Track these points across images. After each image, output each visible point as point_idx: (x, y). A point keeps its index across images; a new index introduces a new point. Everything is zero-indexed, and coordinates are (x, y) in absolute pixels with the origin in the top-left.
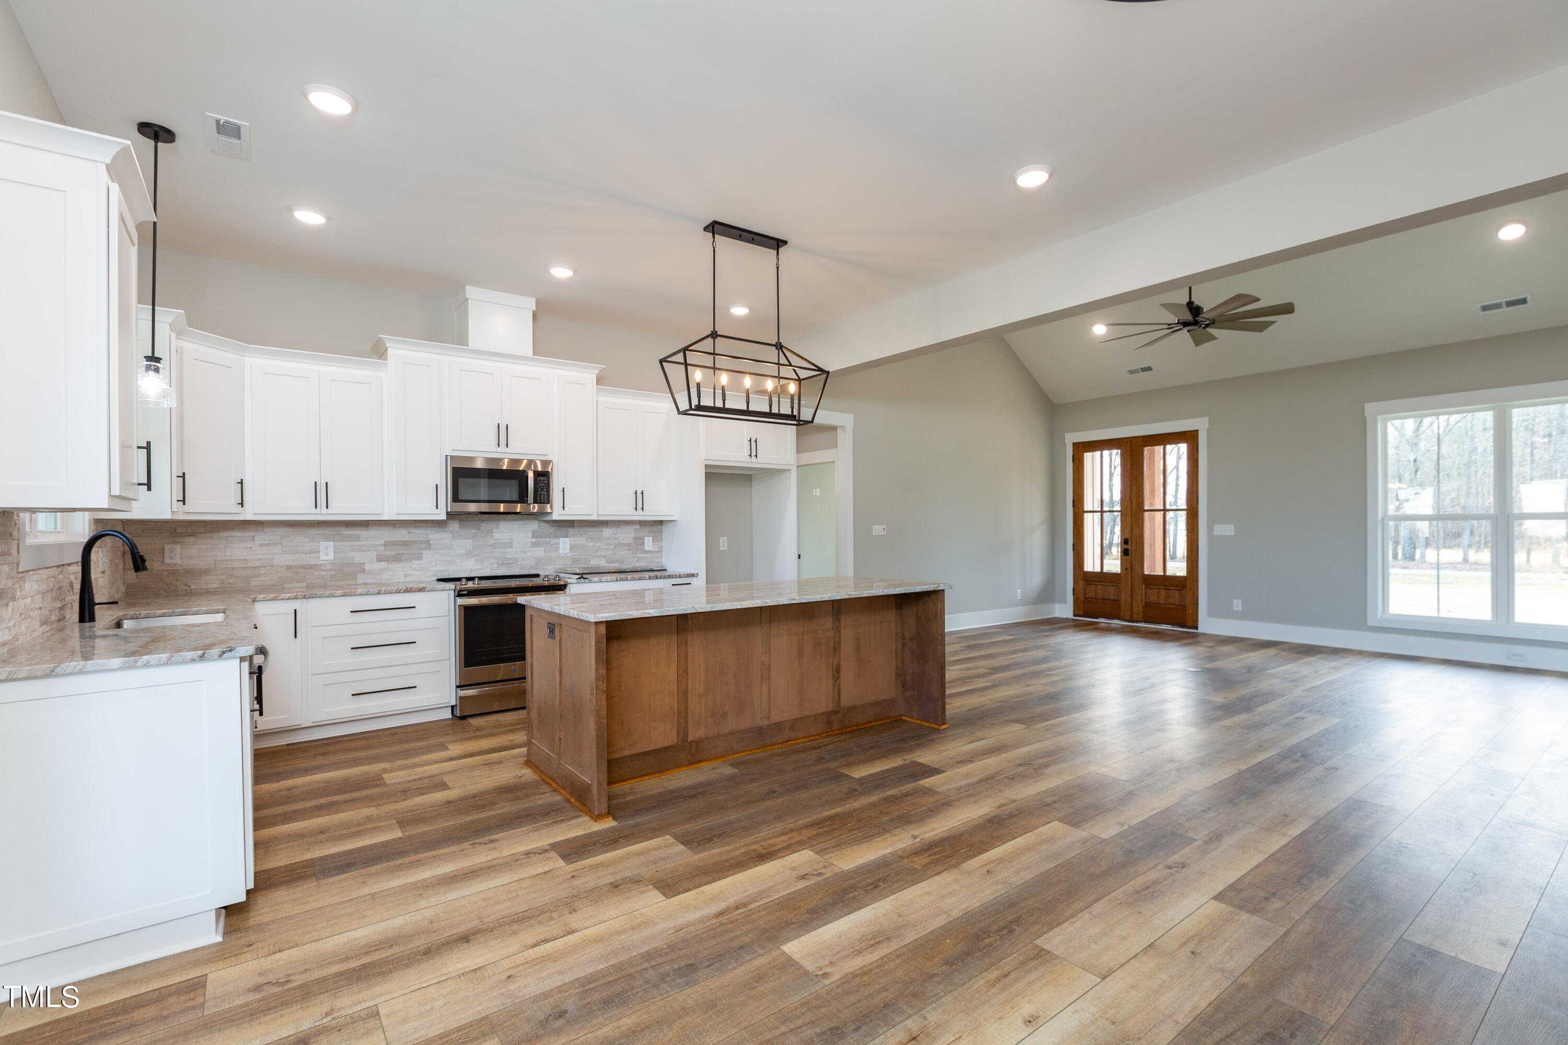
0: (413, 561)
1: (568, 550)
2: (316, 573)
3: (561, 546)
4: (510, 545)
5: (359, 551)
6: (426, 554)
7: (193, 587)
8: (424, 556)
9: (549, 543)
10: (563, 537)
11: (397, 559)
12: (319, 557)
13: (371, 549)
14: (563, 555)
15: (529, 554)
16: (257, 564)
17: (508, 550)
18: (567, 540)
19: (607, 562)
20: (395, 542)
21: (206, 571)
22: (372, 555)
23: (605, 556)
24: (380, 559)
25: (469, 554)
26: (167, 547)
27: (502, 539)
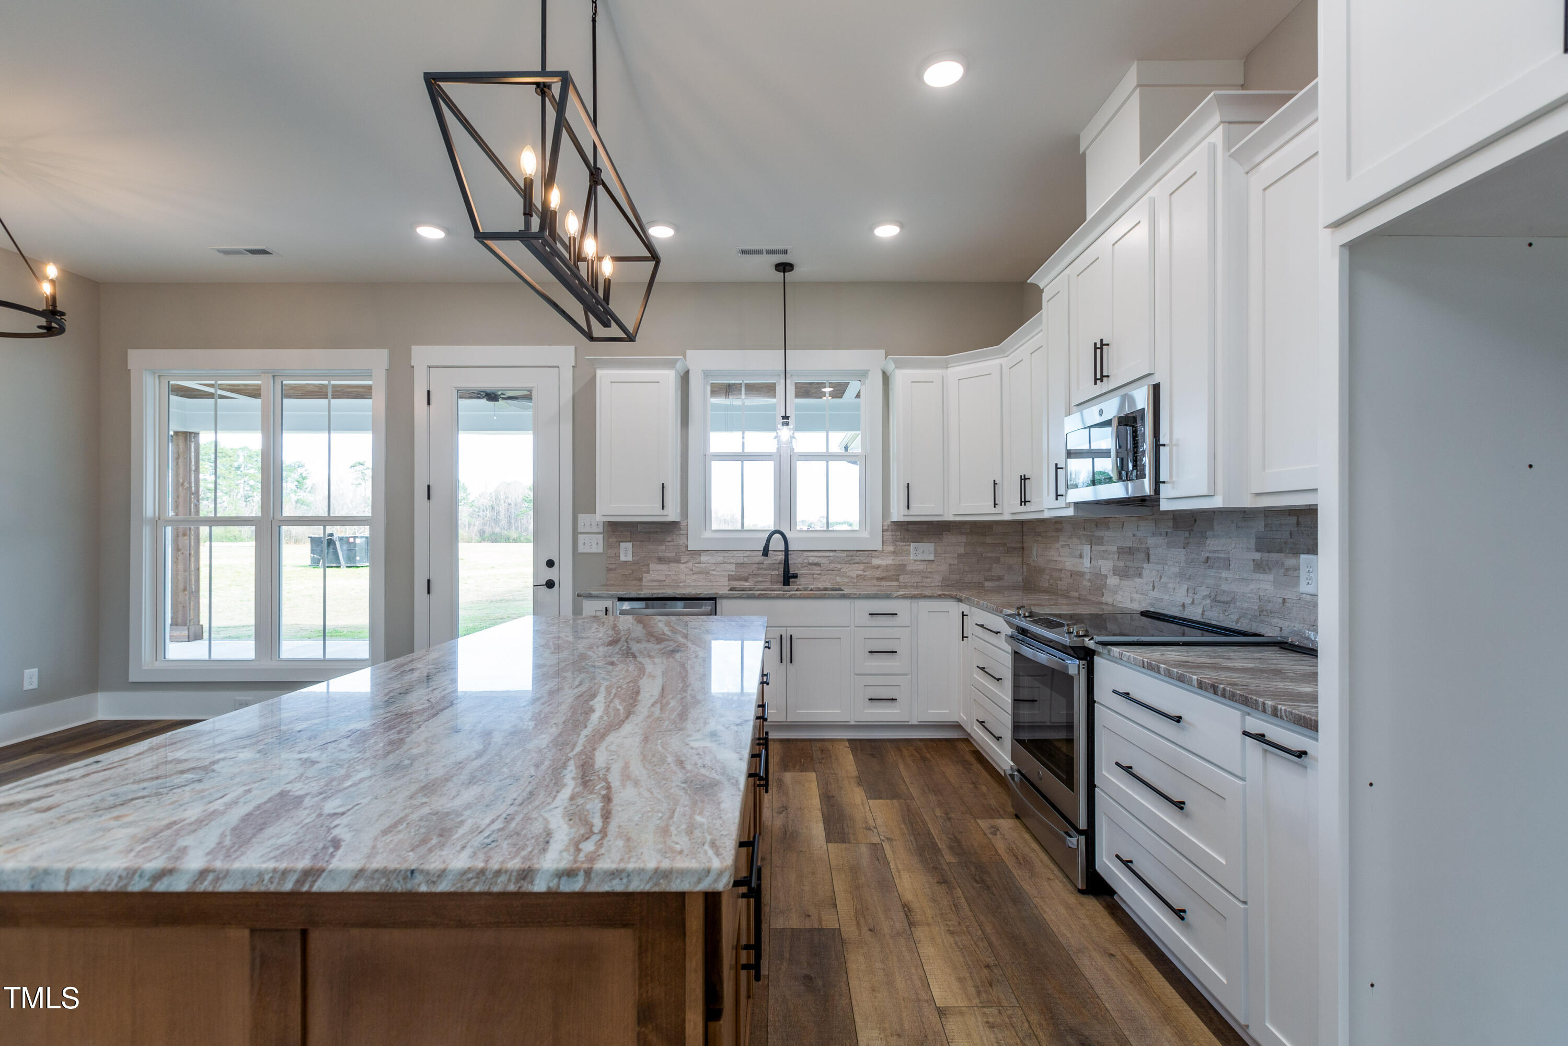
2: (1083, 583)
5: (1103, 558)
8: (1144, 571)
9: (1283, 564)
11: (1124, 573)
12: (1083, 564)
13: (1110, 556)
15: (1250, 587)
20: (1124, 548)
22: (1110, 564)
24: (1115, 572)
25: (1182, 575)
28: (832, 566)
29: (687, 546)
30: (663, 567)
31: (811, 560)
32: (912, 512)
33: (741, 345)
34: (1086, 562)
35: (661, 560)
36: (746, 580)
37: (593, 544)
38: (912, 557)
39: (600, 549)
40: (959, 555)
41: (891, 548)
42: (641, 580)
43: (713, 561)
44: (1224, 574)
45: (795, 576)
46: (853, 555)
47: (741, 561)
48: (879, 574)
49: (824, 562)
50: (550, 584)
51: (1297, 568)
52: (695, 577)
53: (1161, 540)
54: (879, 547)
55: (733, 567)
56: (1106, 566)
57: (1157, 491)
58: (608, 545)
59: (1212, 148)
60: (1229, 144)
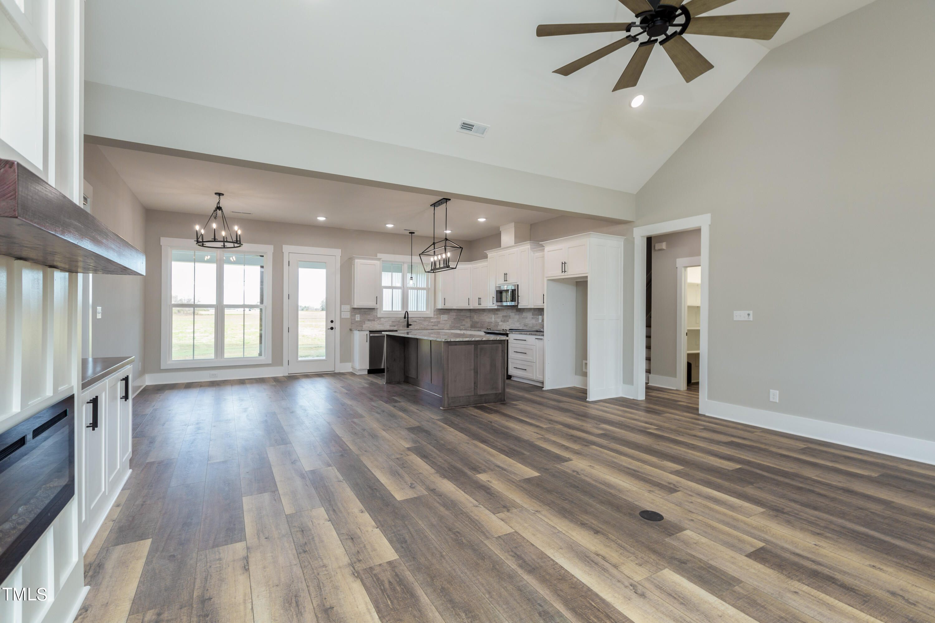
28: (420, 322)
29: (377, 316)
30: (370, 322)
31: (414, 320)
32: (445, 306)
33: (394, 253)
34: (493, 319)
35: (369, 320)
36: (395, 326)
37: (347, 315)
38: (442, 319)
39: (349, 317)
40: (454, 319)
41: (436, 317)
42: (362, 327)
43: (385, 321)
44: (526, 320)
45: (411, 325)
46: (426, 319)
47: (393, 320)
48: (433, 324)
49: (417, 320)
50: (332, 328)
51: (539, 318)
52: (379, 325)
53: (513, 314)
54: (433, 316)
55: (391, 322)
56: (499, 320)
57: (518, 304)
58: (352, 316)
59: (529, 248)
60: (531, 249)
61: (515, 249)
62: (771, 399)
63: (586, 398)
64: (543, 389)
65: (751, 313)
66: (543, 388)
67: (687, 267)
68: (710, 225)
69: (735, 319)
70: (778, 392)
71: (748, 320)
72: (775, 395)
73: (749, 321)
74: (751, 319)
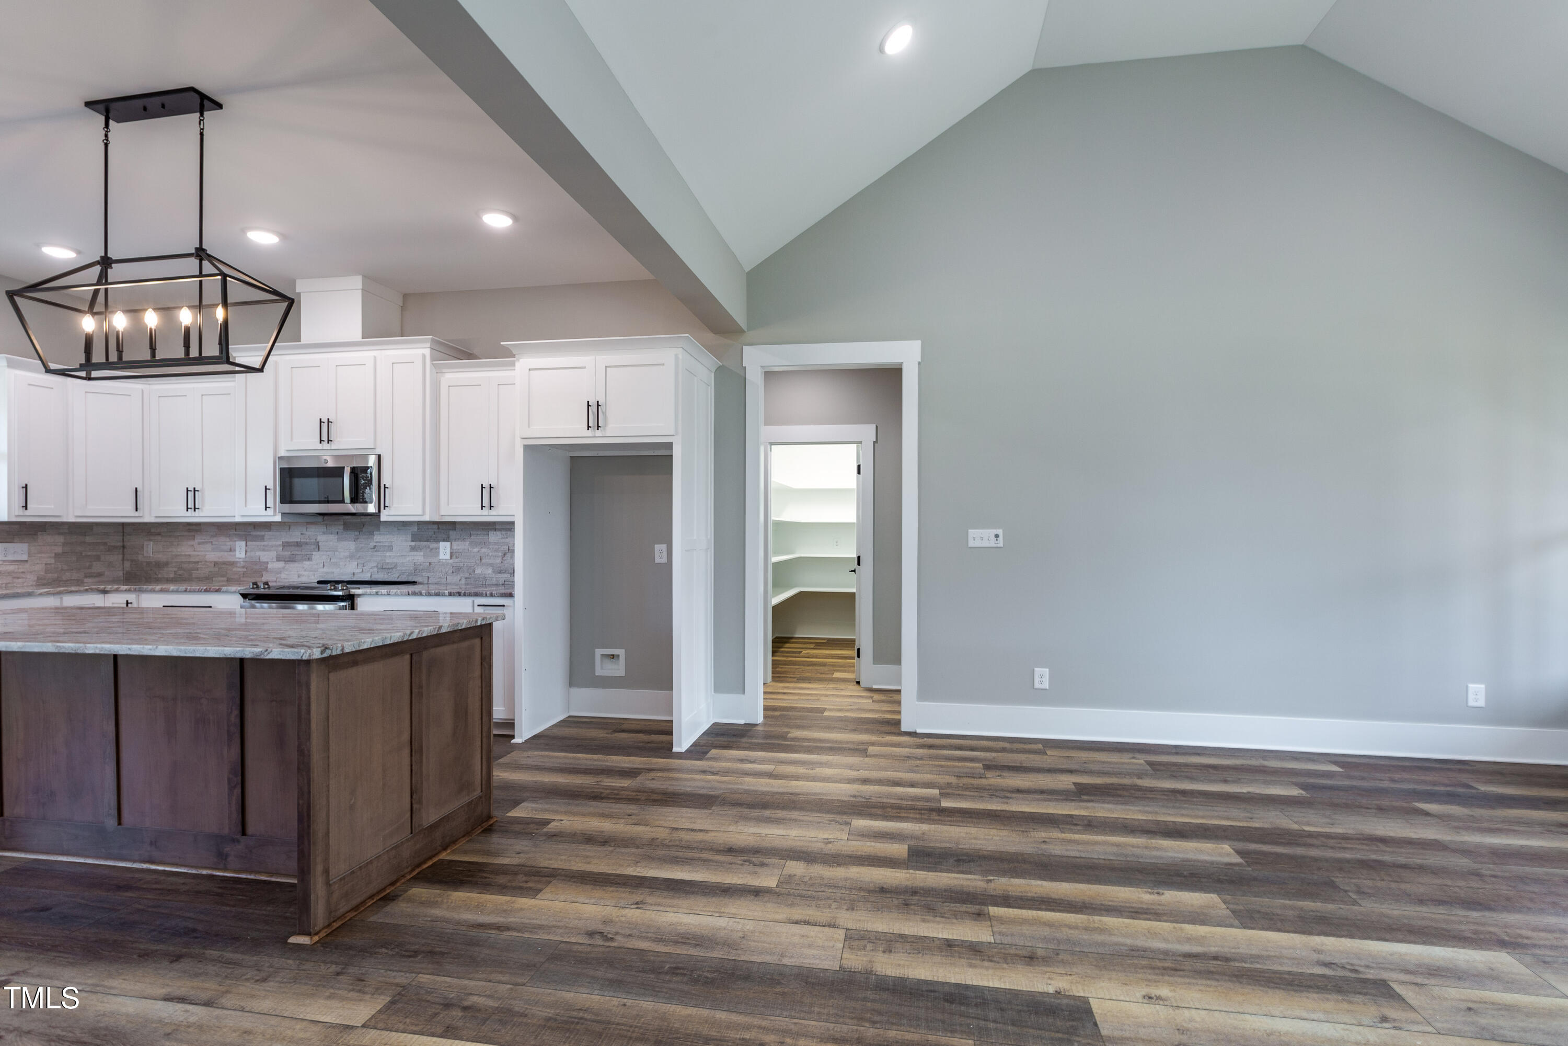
0: (304, 562)
1: (448, 557)
2: (234, 569)
3: (441, 551)
4: (390, 548)
5: (264, 550)
6: (316, 556)
7: (160, 576)
8: (313, 557)
9: (429, 547)
10: (444, 540)
11: (292, 559)
12: (235, 555)
13: (272, 549)
14: (444, 561)
15: (408, 559)
16: (197, 560)
17: (388, 554)
18: (448, 544)
19: (494, 572)
20: (290, 542)
21: (166, 564)
22: (273, 554)
23: (491, 565)
24: (279, 559)
25: (352, 557)
26: (145, 543)
27: (383, 542)
32: (27, 512)
34: (240, 554)
40: (56, 555)
51: (437, 548)
56: (266, 556)
57: (380, 510)
59: (424, 356)
60: (433, 359)
61: (367, 355)
62: (1037, 685)
63: (670, 744)
64: (513, 741)
65: (1000, 532)
66: (513, 737)
67: (772, 444)
68: (919, 363)
69: (971, 544)
70: (1048, 670)
71: (995, 545)
72: (1042, 677)
73: (997, 547)
74: (1001, 542)
